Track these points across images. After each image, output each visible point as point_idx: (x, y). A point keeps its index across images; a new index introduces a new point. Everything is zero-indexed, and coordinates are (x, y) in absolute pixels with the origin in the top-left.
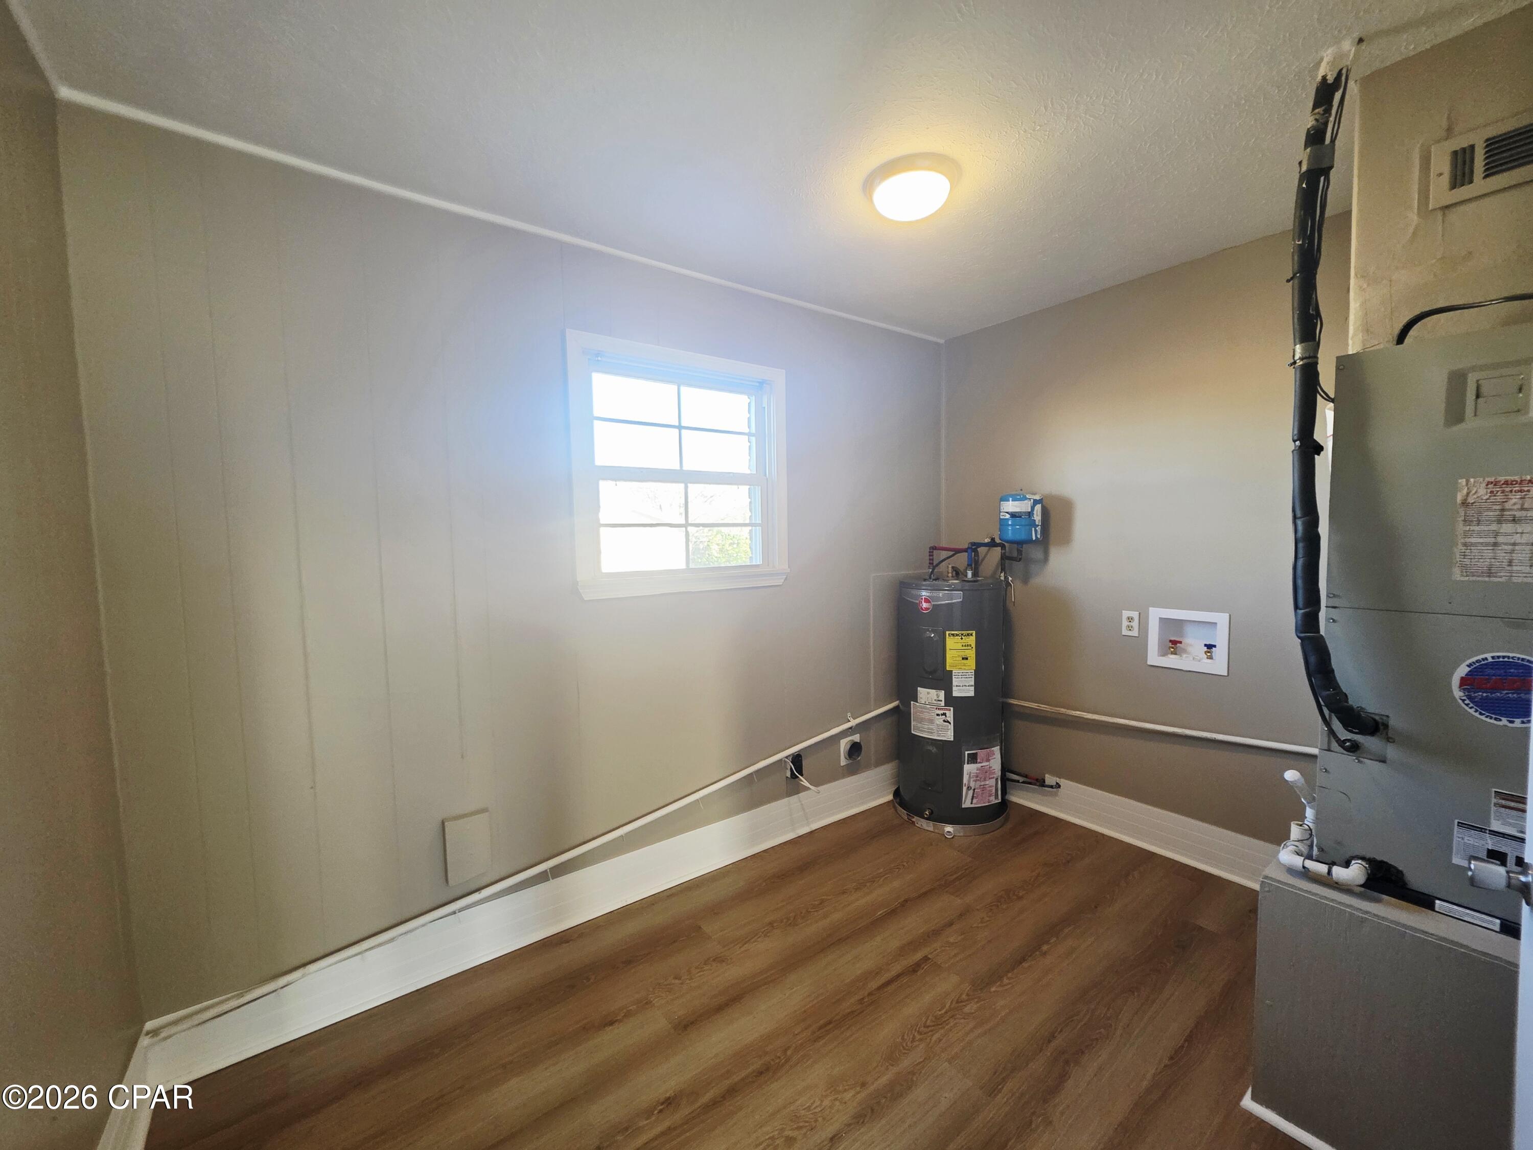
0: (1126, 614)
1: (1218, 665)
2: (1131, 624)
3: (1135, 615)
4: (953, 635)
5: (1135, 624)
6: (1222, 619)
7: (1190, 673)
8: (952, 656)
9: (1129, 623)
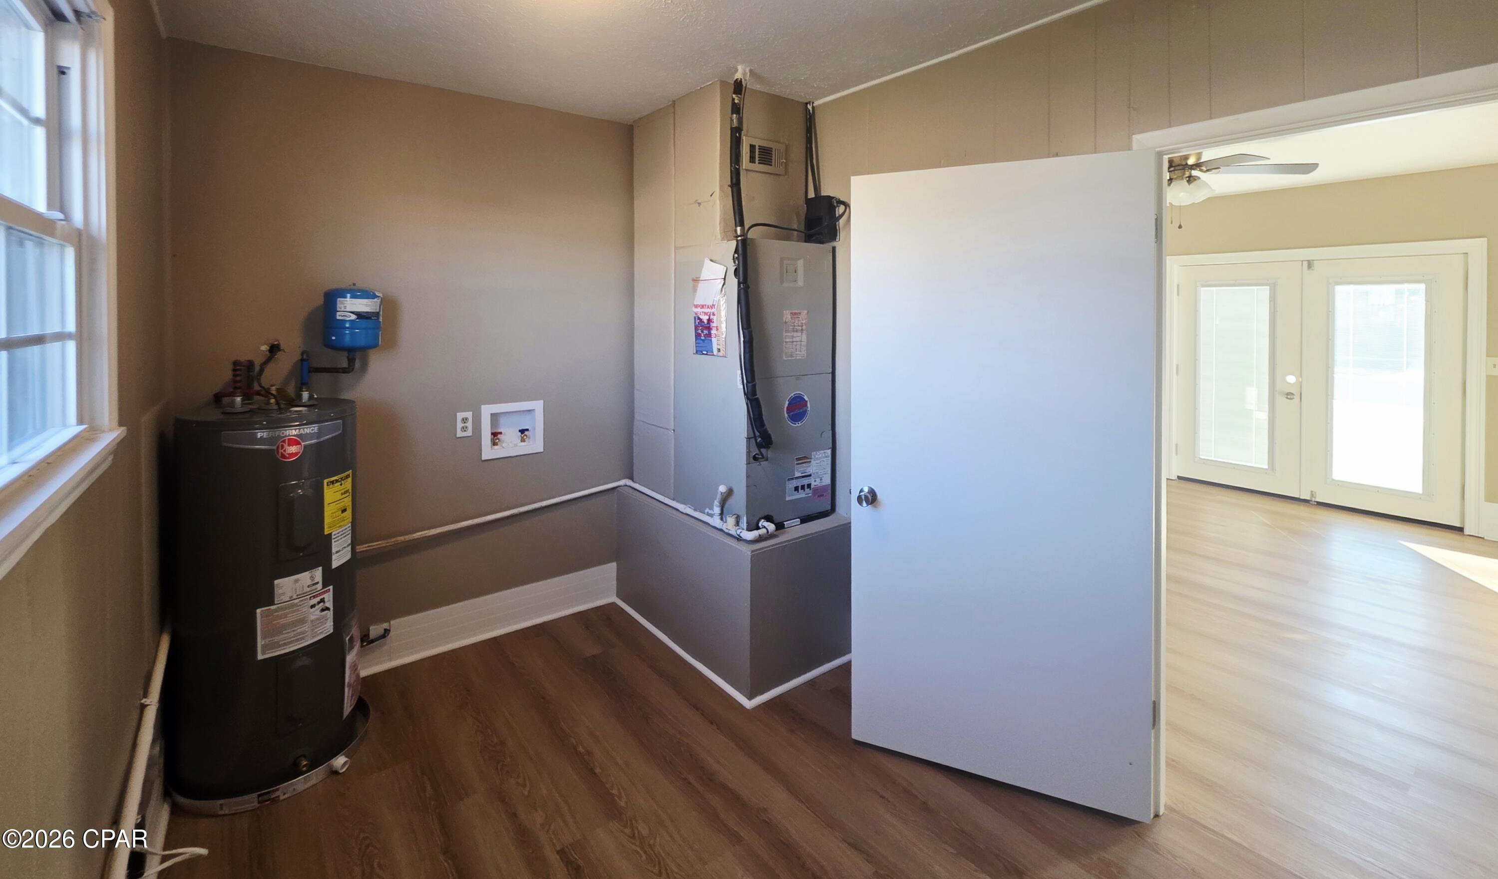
0: (460, 416)
1: (536, 445)
2: (466, 424)
3: (469, 415)
4: (332, 482)
5: (469, 424)
6: (538, 406)
7: (518, 458)
8: (331, 512)
9: (463, 425)
